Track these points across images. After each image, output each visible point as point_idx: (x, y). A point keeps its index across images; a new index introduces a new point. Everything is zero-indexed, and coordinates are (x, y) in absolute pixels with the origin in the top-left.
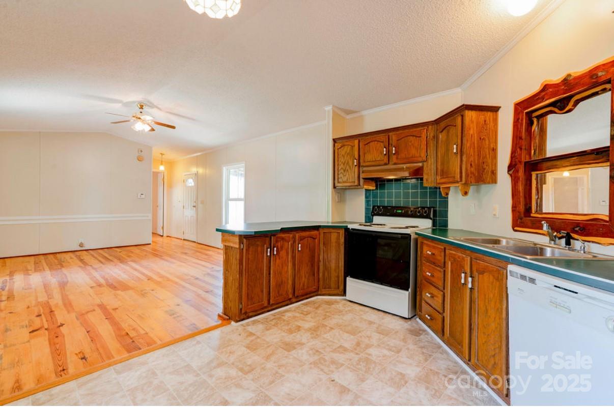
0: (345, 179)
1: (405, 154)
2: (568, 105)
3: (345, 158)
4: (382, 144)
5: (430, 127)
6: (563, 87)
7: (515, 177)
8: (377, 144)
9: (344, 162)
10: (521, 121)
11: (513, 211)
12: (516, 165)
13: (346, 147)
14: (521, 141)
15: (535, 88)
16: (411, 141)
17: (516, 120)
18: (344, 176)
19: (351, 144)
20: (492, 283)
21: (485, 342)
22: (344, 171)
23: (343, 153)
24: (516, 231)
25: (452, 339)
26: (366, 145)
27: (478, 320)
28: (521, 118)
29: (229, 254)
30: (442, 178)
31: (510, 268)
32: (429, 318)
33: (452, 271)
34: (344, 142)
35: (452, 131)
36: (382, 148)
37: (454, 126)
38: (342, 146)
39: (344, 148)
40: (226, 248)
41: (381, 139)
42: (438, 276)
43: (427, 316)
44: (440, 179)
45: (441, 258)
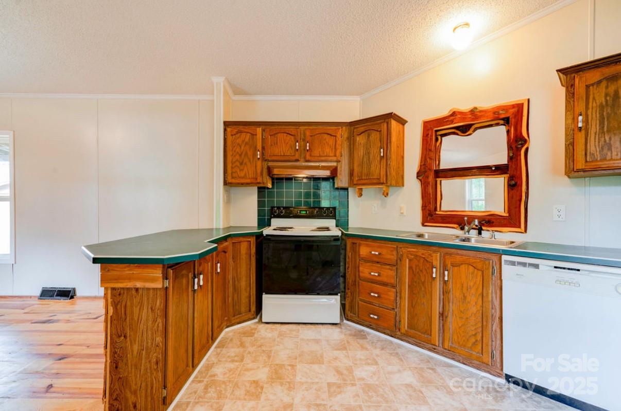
0: (242, 174)
1: (319, 152)
2: (469, 130)
3: (242, 148)
4: (292, 137)
5: (344, 128)
6: (470, 116)
7: (425, 182)
8: (287, 136)
9: (240, 153)
10: (431, 136)
11: (423, 210)
12: (425, 172)
13: (243, 135)
14: (430, 153)
15: (444, 112)
16: (325, 139)
17: (425, 135)
18: (240, 170)
19: (250, 131)
20: (473, 273)
21: (462, 325)
22: (241, 164)
23: (239, 141)
24: (426, 226)
25: (413, 331)
26: (272, 135)
27: (452, 308)
28: (430, 134)
29: (129, 304)
30: (360, 180)
31: (504, 257)
32: (376, 317)
33: (410, 268)
34: (241, 128)
35: (375, 136)
36: (292, 141)
37: (377, 131)
38: (237, 133)
39: (241, 135)
40: (118, 293)
41: (291, 132)
42: (388, 274)
43: (372, 316)
44: (358, 180)
45: (392, 257)
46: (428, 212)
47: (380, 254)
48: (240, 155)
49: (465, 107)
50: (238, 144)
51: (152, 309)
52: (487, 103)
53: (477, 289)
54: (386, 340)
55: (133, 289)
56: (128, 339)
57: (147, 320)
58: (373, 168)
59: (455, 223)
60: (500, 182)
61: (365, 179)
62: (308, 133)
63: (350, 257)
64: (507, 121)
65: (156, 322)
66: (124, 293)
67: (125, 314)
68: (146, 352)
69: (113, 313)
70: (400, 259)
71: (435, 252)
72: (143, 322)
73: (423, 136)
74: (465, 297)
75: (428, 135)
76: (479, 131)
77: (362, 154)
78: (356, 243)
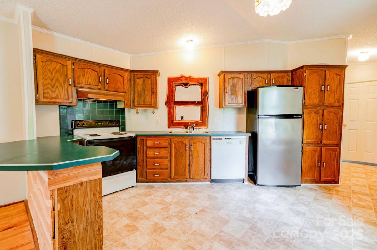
0: (54, 95)
1: (114, 86)
2: (187, 85)
3: (53, 74)
4: (97, 73)
5: (128, 73)
6: (189, 79)
7: (169, 107)
8: (92, 71)
9: (51, 78)
11: (169, 120)
12: (170, 102)
13: (54, 65)
16: (118, 78)
18: (52, 92)
19: (60, 62)
20: (201, 145)
22: (53, 87)
23: (50, 67)
24: (170, 128)
25: (177, 176)
26: (80, 69)
27: (194, 161)
28: (172, 84)
29: (75, 196)
30: (139, 104)
31: (212, 137)
32: (158, 175)
33: (175, 147)
34: (51, 57)
35: (148, 81)
36: (96, 75)
37: (149, 78)
38: (48, 61)
39: (51, 63)
40: (65, 191)
41: (96, 69)
42: (164, 153)
43: (156, 175)
44: (137, 104)
45: (166, 144)
46: (171, 121)
47: (159, 143)
48: (52, 80)
49: (187, 75)
50: (49, 70)
51: (94, 194)
52: (195, 75)
53: (203, 151)
54: (163, 185)
55: (78, 184)
56: (75, 223)
57: (90, 203)
58: (147, 99)
59: (183, 126)
60: (198, 108)
61: (142, 104)
62: (107, 72)
63: (140, 147)
64: (201, 84)
65: (97, 202)
66: (70, 190)
67: (72, 205)
68: (91, 226)
69: (60, 208)
70: (170, 144)
71: (186, 139)
72: (87, 206)
73: (168, 85)
74: (198, 155)
75: (171, 84)
76: (191, 86)
77: (140, 90)
78: (144, 140)
